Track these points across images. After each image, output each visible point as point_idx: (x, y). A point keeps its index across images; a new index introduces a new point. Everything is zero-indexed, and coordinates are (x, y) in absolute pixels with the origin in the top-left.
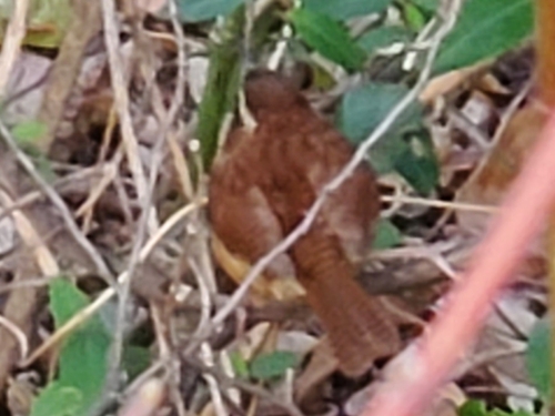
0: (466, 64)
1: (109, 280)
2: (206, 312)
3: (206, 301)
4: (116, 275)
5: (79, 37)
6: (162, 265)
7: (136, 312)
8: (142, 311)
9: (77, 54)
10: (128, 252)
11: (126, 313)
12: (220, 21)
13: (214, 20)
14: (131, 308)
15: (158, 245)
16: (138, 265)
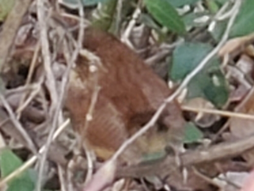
0: (246, 34)
1: (34, 151)
2: (90, 172)
3: (90, 165)
4: (38, 149)
5: (18, 12)
6: (65, 144)
7: (49, 170)
8: (53, 170)
9: (17, 22)
10: (47, 135)
11: (44, 171)
12: (100, 6)
13: (95, 6)
14: (47, 168)
15: (63, 131)
16: (52, 144)
